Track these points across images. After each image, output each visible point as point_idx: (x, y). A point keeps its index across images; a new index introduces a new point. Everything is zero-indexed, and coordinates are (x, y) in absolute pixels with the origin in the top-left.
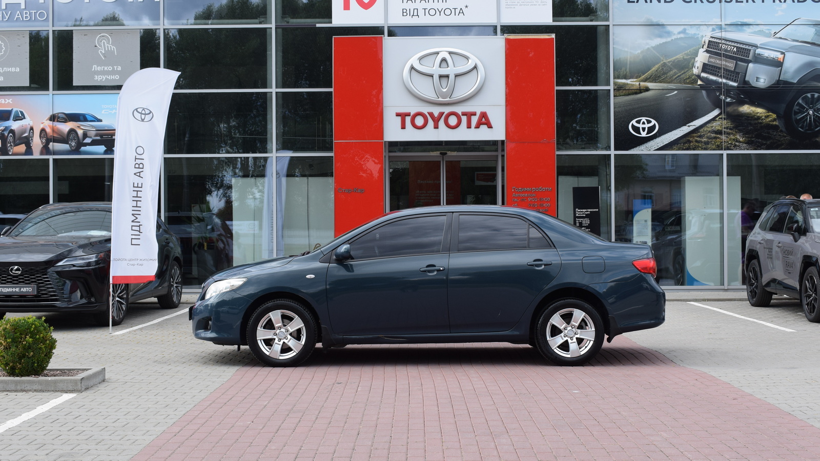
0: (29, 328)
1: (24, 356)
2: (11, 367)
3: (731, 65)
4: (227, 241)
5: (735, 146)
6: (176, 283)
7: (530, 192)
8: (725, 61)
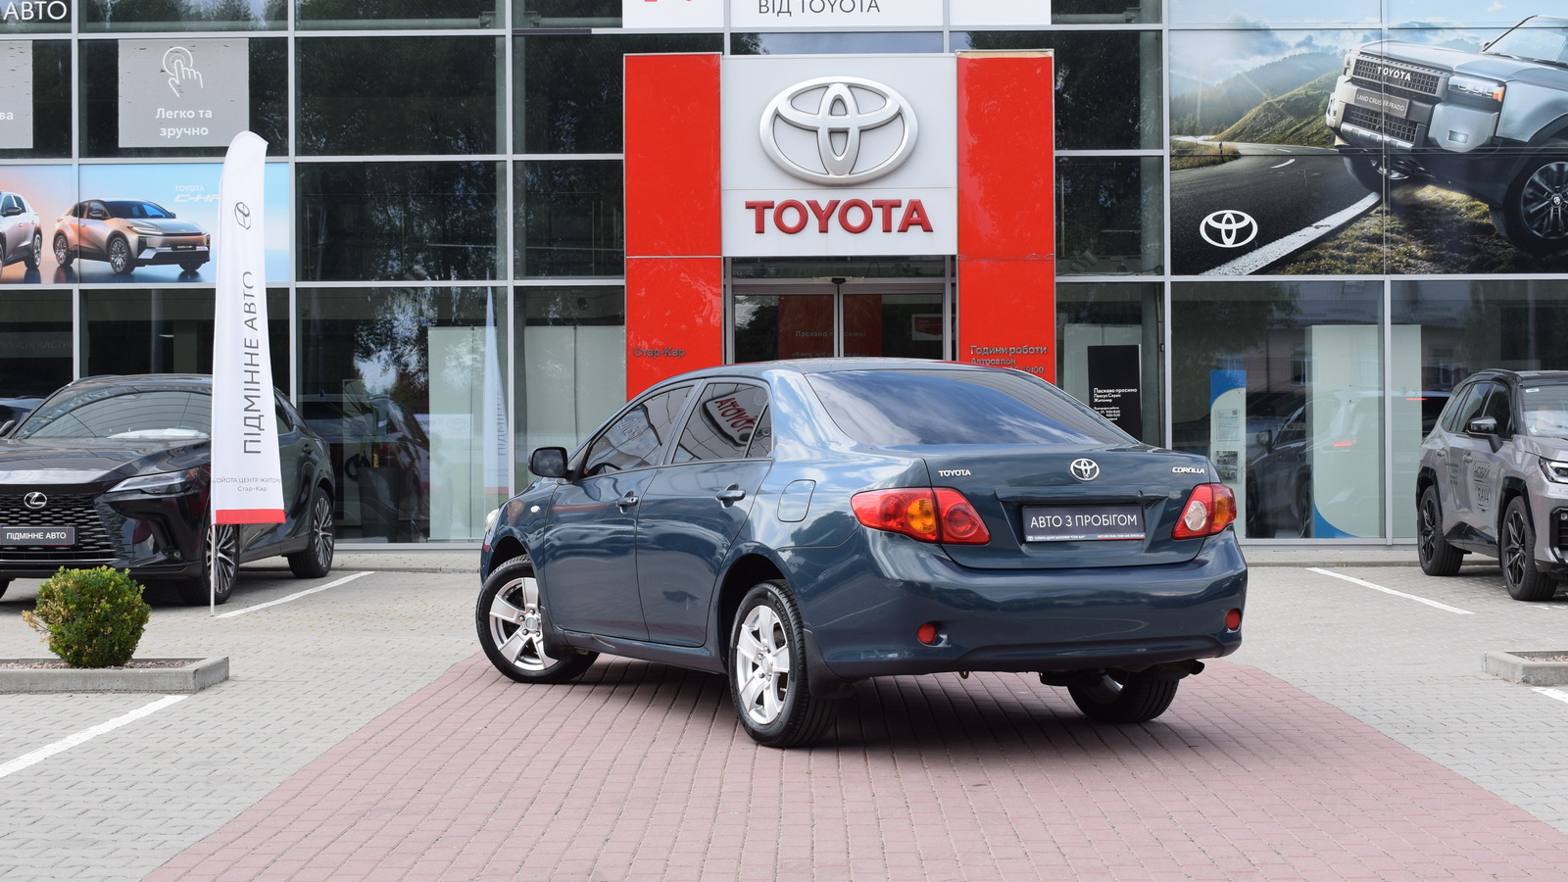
0: (105, 587)
2: (75, 652)
3: (1399, 107)
4: (417, 452)
5: (1408, 265)
6: (323, 529)
7: (1005, 355)
8: (1390, 100)
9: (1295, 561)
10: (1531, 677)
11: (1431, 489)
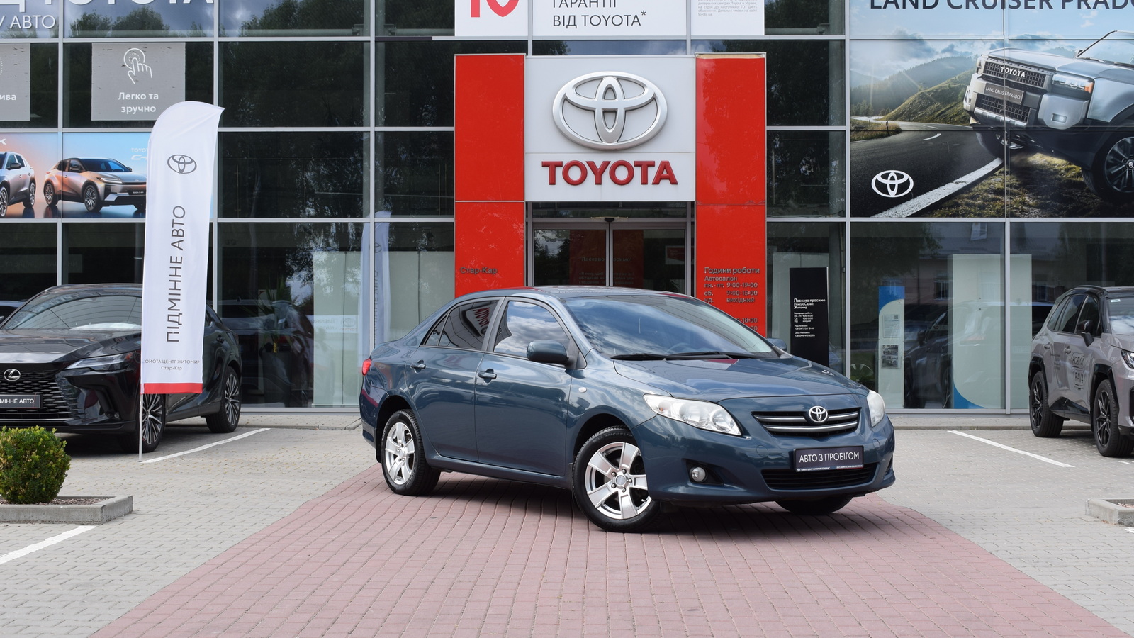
0: (36, 442)
1: (29, 478)
2: (12, 491)
3: (1017, 97)
4: (307, 342)
5: (1023, 211)
6: (232, 398)
7: (730, 274)
8: (1010, 91)
9: (940, 425)
10: (1125, 520)
11: (1040, 374)
